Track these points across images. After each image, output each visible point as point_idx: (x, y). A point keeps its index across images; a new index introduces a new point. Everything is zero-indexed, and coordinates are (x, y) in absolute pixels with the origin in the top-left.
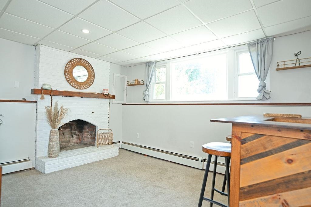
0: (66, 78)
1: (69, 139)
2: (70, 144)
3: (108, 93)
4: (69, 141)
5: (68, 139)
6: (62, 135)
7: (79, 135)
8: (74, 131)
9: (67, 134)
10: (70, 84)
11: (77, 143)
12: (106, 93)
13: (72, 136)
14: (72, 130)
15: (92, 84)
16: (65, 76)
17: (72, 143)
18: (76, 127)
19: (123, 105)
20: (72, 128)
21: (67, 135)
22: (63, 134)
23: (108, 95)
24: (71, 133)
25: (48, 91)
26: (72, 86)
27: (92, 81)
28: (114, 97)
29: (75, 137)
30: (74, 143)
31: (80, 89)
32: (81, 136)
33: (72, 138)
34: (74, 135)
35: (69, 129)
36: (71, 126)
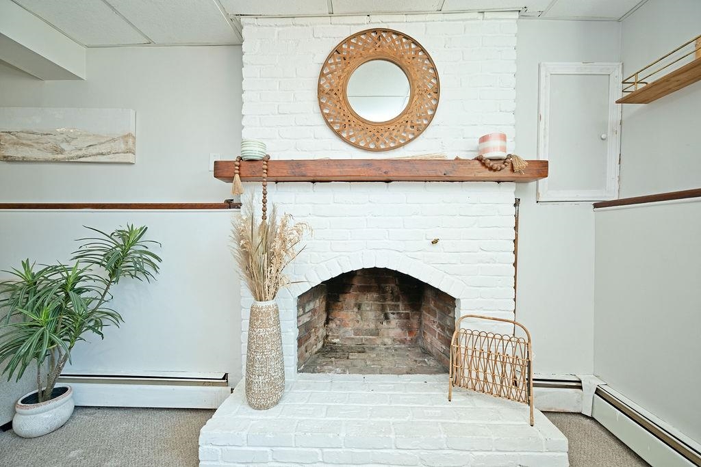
0: (324, 115)
1: (376, 327)
2: (379, 341)
3: (504, 149)
4: (376, 333)
5: (372, 326)
6: (356, 310)
7: (407, 317)
8: (392, 300)
9: (368, 309)
10: (338, 134)
11: (403, 342)
12: (494, 150)
13: (387, 317)
14: (385, 299)
15: (427, 126)
16: (322, 106)
17: (386, 340)
18: (396, 289)
19: (597, 206)
20: (384, 292)
21: (370, 313)
22: (359, 306)
23: (504, 161)
24: (383, 308)
25: (255, 164)
26: (346, 141)
27: (430, 113)
28: (541, 169)
29: (394, 321)
30: (394, 340)
31: (377, 150)
32: (414, 322)
33: (385, 323)
34: (393, 314)
35: (375, 295)
36: (382, 285)
